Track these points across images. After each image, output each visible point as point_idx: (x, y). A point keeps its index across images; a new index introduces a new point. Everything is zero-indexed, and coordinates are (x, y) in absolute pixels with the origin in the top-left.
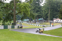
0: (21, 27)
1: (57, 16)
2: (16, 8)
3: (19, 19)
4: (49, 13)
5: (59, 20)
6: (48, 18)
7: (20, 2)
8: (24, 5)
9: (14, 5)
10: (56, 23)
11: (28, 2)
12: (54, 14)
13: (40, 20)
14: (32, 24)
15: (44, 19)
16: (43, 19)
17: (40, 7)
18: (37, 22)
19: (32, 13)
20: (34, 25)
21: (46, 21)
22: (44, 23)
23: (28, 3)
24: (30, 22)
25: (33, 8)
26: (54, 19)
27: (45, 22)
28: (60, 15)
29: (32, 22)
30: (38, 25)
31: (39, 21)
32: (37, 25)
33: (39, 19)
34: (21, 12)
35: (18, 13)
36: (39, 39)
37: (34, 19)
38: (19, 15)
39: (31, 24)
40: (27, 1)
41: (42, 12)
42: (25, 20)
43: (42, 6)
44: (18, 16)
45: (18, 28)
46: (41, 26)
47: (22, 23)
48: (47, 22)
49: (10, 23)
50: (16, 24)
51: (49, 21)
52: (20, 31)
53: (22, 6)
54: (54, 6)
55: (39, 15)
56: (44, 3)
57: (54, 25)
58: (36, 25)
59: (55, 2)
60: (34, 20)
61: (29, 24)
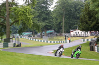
0: (19, 45)
1: (76, 25)
2: (9, 14)
3: (15, 33)
4: (63, 21)
5: (80, 32)
6: (62, 29)
7: (16, 6)
8: (23, 10)
9: (6, 10)
10: (75, 36)
11: (29, 5)
12: (71, 22)
13: (49, 34)
14: (37, 40)
15: (55, 31)
16: (53, 31)
17: (49, 13)
18: (45, 37)
19: (36, 22)
20: (40, 41)
21: (58, 34)
22: (55, 38)
23: (28, 7)
24: (34, 36)
25: (38, 14)
26: (71, 30)
27: (56, 35)
28: (81, 23)
29: (36, 36)
30: (46, 41)
31: (47, 35)
32: (44, 41)
33: (47, 32)
34: (18, 21)
35: (14, 22)
36: (48, 63)
37: (39, 31)
38: (15, 25)
39: (34, 40)
40: (27, 4)
41: (51, 20)
42: (25, 33)
43: (52, 10)
44: (14, 28)
45: (14, 46)
46: (51, 42)
47: (20, 39)
48: (61, 35)
49: (2, 38)
50: (11, 40)
51: (63, 33)
52: (18, 52)
53: (20, 11)
54: (71, 10)
55: (47, 25)
56: (55, 7)
57: (71, 40)
58: (42, 41)
59: (73, 3)
60: (39, 34)
61: (32, 39)
